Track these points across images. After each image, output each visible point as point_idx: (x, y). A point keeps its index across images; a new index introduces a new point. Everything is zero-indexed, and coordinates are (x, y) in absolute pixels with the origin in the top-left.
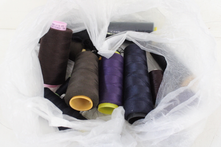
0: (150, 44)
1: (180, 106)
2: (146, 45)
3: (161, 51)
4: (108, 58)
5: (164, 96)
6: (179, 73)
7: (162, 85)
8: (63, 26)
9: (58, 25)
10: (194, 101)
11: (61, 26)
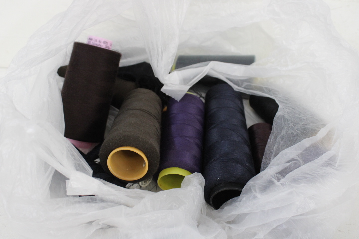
0: (249, 82)
1: (305, 168)
2: (242, 85)
3: (269, 90)
4: (178, 100)
5: (275, 156)
6: (300, 117)
7: (270, 140)
8: (106, 42)
9: (98, 41)
10: (329, 159)
11: (102, 41)
